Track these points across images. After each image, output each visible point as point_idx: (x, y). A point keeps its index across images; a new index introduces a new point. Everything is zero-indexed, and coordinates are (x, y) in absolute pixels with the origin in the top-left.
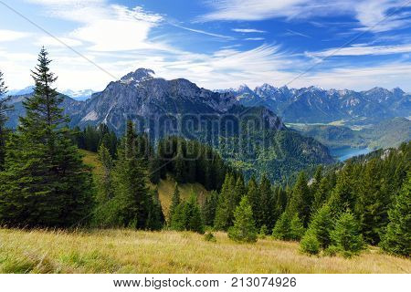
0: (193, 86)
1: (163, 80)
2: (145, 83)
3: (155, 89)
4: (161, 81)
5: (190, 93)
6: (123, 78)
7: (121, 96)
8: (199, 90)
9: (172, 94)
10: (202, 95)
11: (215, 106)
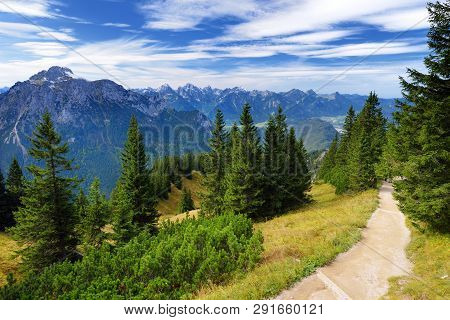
0: (119, 88)
1: (84, 81)
2: (63, 85)
3: (76, 92)
4: (82, 82)
5: (116, 96)
6: (32, 78)
7: (34, 100)
8: (127, 93)
9: (97, 98)
10: (130, 99)
11: (145, 111)
